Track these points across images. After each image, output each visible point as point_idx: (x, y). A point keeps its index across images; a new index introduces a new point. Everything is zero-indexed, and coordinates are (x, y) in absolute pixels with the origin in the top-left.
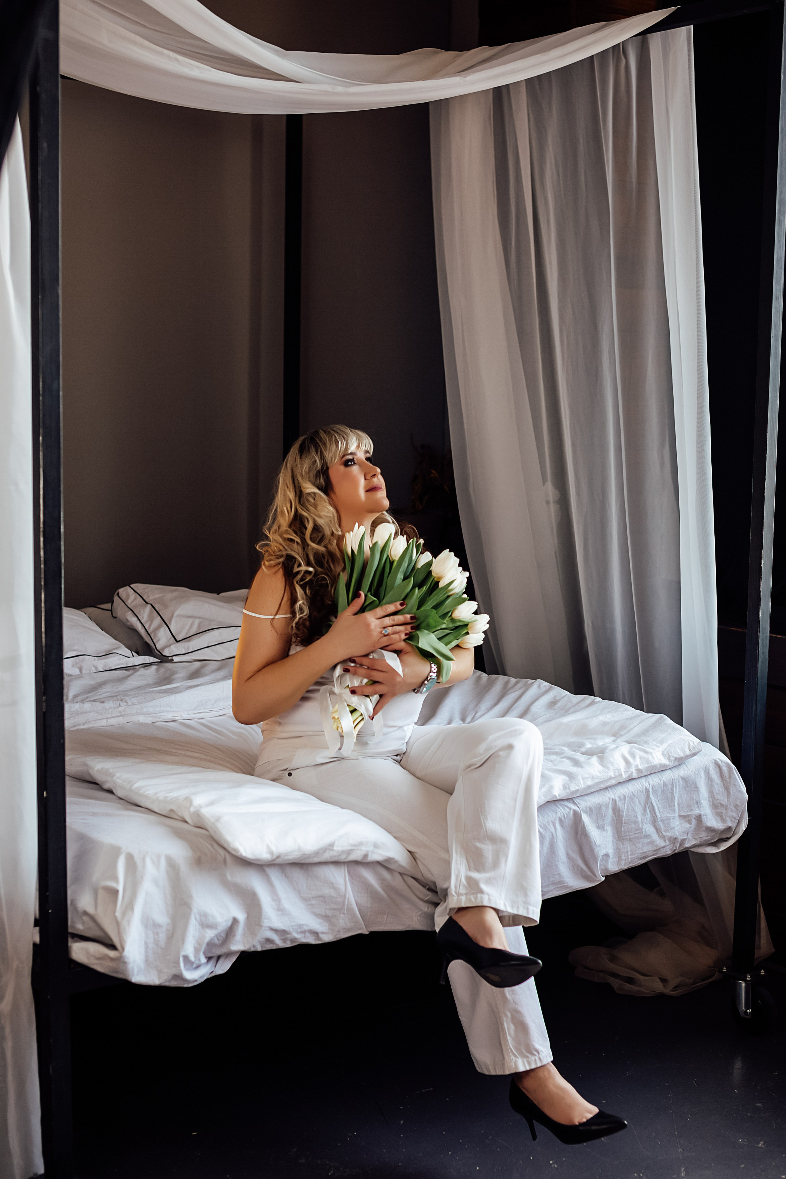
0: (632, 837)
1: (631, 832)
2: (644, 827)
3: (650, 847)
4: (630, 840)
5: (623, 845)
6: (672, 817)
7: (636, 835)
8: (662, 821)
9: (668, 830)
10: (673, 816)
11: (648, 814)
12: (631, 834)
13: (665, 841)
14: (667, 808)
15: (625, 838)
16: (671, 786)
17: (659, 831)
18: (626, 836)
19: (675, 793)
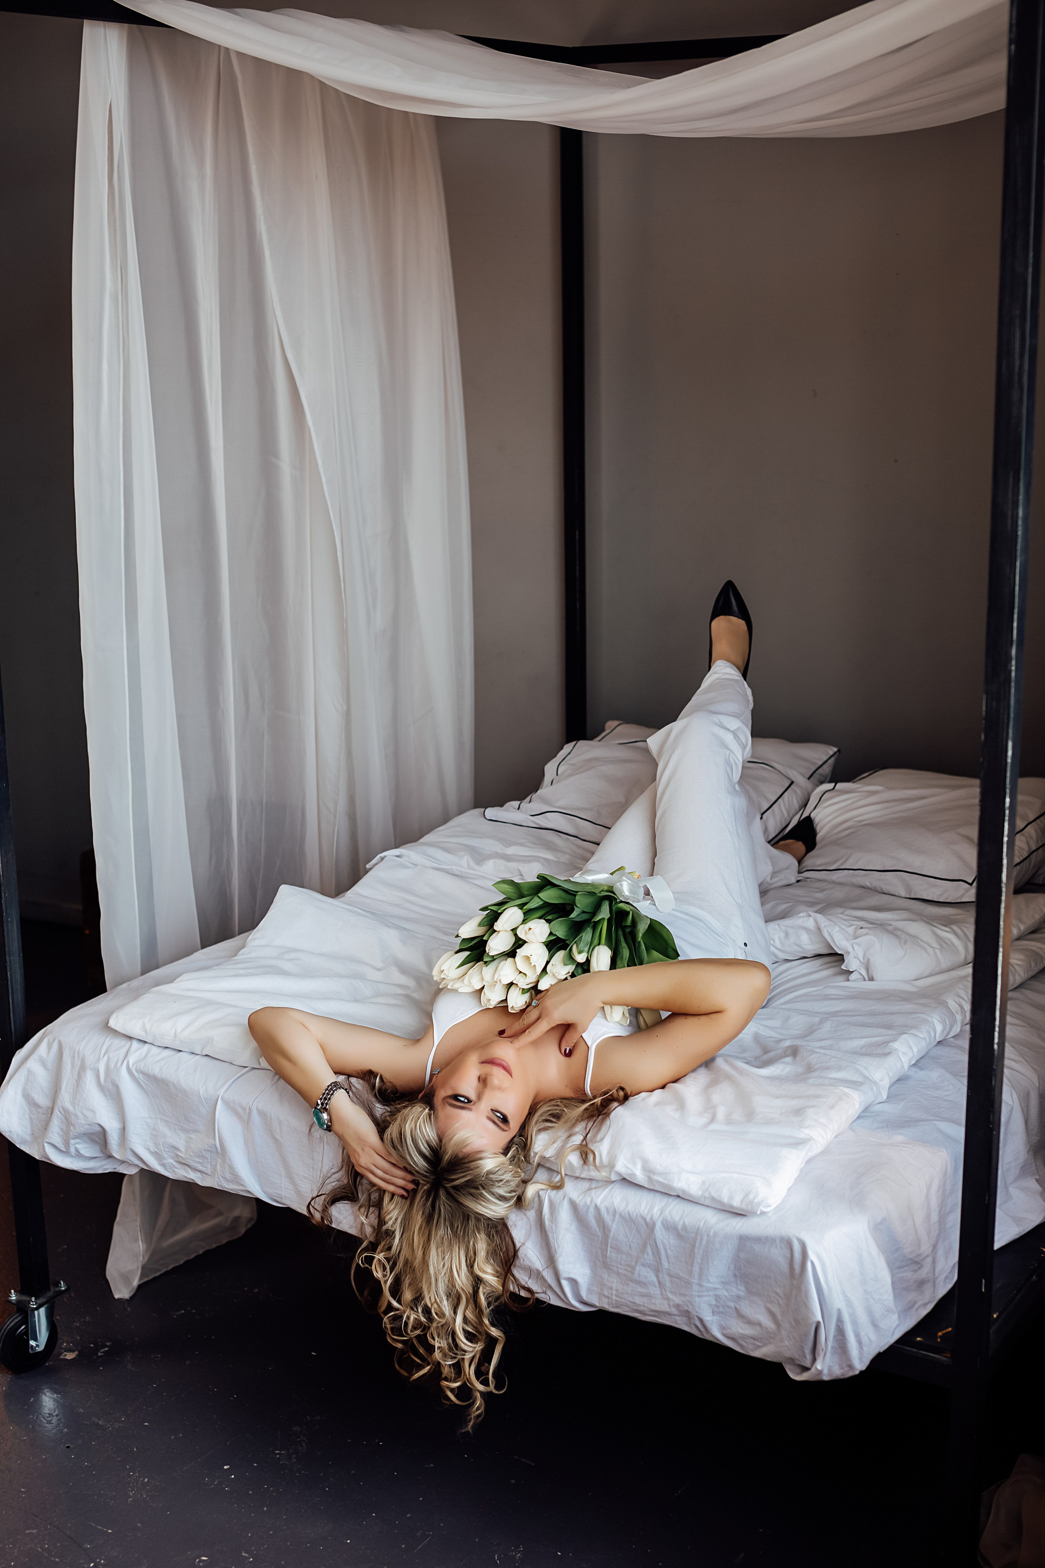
0: (620, 1271)
1: (621, 1264)
2: (638, 1268)
3: (645, 1301)
4: (618, 1274)
5: (609, 1275)
6: (685, 1279)
7: (626, 1273)
8: (670, 1276)
9: (675, 1293)
10: (687, 1279)
11: (648, 1254)
12: (619, 1266)
13: (669, 1305)
14: (681, 1262)
15: (612, 1267)
16: (694, 1235)
17: (662, 1287)
18: (613, 1266)
19: (696, 1249)
